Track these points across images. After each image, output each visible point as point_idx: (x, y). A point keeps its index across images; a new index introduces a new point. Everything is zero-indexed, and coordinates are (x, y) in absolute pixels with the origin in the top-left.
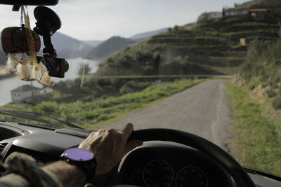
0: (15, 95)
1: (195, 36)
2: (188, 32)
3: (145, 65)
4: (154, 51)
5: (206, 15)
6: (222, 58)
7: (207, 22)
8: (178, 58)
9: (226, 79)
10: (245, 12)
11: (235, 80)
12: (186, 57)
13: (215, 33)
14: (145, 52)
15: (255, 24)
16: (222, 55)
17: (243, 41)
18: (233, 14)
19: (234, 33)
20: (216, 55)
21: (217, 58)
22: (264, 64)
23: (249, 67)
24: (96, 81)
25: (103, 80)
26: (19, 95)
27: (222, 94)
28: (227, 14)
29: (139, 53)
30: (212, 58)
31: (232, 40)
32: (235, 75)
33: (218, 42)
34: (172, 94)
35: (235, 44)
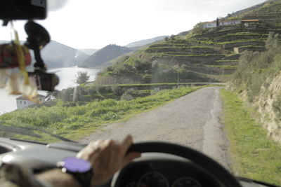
0: (21, 102)
1: (191, 45)
2: (184, 41)
3: (144, 73)
4: (152, 60)
5: (201, 25)
6: (217, 66)
7: (202, 32)
8: (175, 67)
9: (221, 86)
10: (238, 23)
11: (228, 86)
12: (183, 65)
13: (210, 42)
14: (143, 61)
15: (248, 33)
16: (216, 64)
17: (236, 50)
18: (226, 24)
19: (228, 42)
20: (211, 63)
21: (212, 66)
22: (252, 72)
23: (239, 75)
24: (97, 89)
25: (104, 88)
26: (25, 103)
27: (217, 97)
28: (221, 24)
29: (137, 62)
30: (208, 66)
31: (226, 49)
32: (229, 82)
33: (213, 51)
34: (179, 97)
35: (229, 53)
